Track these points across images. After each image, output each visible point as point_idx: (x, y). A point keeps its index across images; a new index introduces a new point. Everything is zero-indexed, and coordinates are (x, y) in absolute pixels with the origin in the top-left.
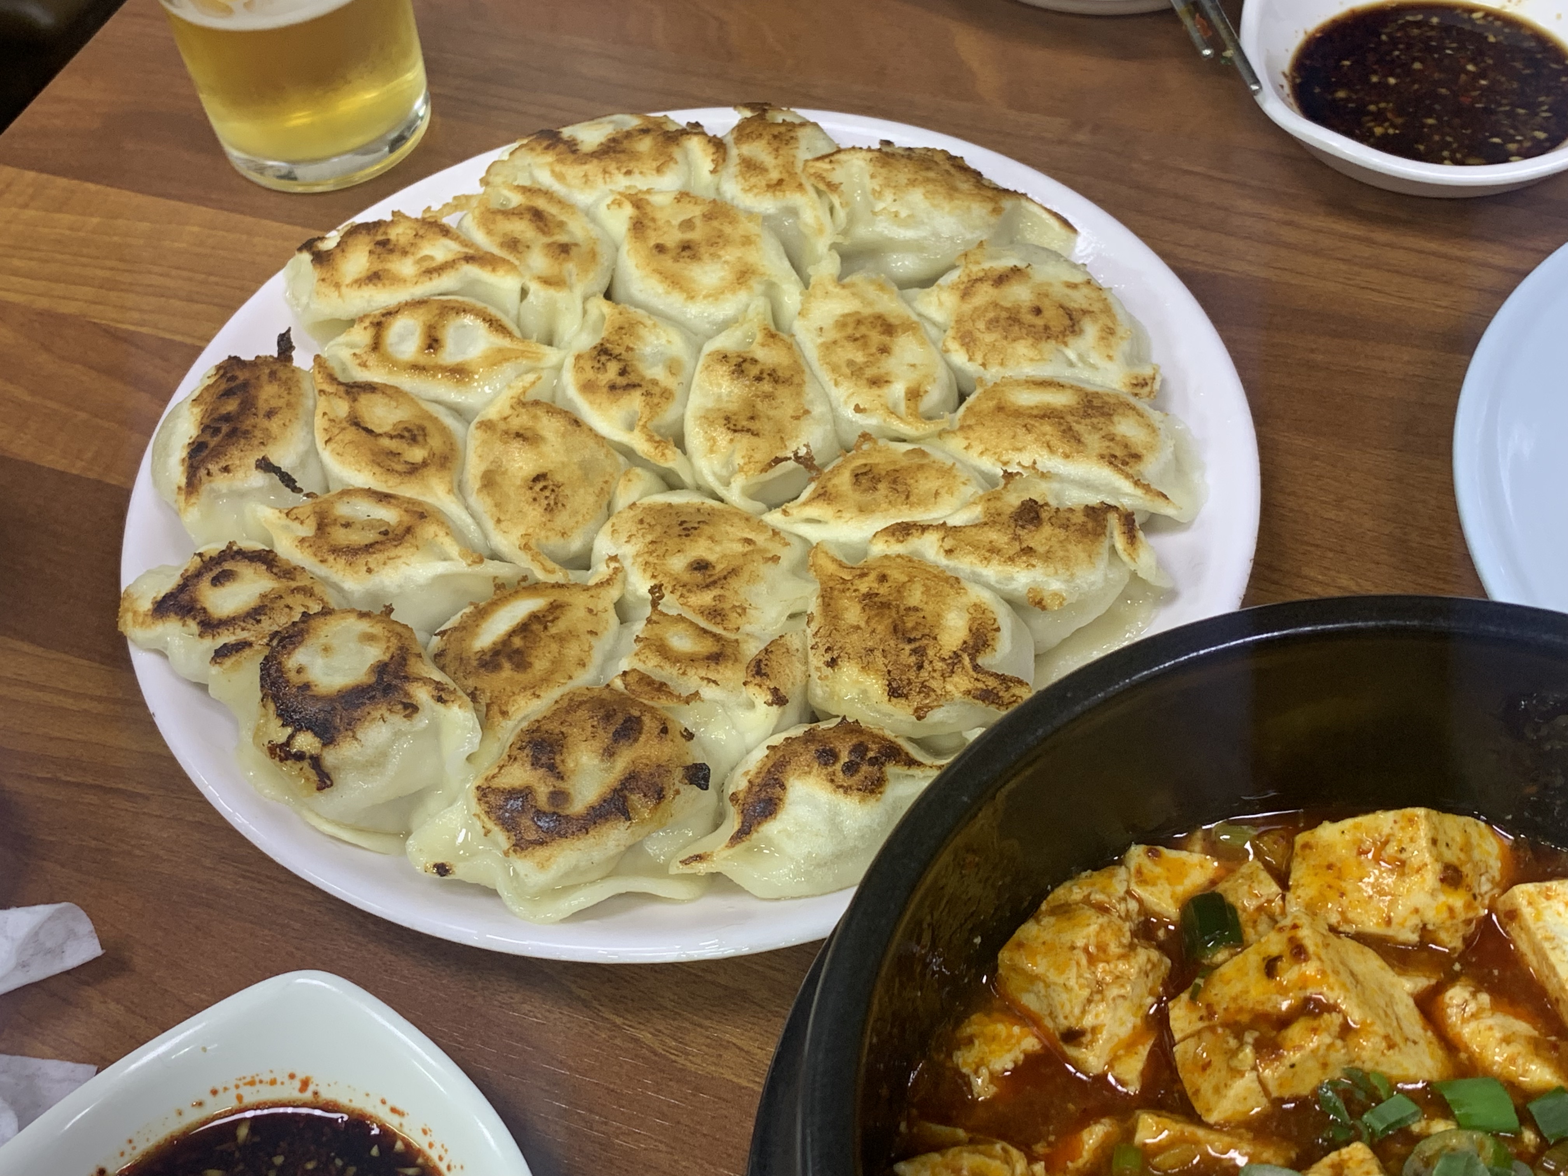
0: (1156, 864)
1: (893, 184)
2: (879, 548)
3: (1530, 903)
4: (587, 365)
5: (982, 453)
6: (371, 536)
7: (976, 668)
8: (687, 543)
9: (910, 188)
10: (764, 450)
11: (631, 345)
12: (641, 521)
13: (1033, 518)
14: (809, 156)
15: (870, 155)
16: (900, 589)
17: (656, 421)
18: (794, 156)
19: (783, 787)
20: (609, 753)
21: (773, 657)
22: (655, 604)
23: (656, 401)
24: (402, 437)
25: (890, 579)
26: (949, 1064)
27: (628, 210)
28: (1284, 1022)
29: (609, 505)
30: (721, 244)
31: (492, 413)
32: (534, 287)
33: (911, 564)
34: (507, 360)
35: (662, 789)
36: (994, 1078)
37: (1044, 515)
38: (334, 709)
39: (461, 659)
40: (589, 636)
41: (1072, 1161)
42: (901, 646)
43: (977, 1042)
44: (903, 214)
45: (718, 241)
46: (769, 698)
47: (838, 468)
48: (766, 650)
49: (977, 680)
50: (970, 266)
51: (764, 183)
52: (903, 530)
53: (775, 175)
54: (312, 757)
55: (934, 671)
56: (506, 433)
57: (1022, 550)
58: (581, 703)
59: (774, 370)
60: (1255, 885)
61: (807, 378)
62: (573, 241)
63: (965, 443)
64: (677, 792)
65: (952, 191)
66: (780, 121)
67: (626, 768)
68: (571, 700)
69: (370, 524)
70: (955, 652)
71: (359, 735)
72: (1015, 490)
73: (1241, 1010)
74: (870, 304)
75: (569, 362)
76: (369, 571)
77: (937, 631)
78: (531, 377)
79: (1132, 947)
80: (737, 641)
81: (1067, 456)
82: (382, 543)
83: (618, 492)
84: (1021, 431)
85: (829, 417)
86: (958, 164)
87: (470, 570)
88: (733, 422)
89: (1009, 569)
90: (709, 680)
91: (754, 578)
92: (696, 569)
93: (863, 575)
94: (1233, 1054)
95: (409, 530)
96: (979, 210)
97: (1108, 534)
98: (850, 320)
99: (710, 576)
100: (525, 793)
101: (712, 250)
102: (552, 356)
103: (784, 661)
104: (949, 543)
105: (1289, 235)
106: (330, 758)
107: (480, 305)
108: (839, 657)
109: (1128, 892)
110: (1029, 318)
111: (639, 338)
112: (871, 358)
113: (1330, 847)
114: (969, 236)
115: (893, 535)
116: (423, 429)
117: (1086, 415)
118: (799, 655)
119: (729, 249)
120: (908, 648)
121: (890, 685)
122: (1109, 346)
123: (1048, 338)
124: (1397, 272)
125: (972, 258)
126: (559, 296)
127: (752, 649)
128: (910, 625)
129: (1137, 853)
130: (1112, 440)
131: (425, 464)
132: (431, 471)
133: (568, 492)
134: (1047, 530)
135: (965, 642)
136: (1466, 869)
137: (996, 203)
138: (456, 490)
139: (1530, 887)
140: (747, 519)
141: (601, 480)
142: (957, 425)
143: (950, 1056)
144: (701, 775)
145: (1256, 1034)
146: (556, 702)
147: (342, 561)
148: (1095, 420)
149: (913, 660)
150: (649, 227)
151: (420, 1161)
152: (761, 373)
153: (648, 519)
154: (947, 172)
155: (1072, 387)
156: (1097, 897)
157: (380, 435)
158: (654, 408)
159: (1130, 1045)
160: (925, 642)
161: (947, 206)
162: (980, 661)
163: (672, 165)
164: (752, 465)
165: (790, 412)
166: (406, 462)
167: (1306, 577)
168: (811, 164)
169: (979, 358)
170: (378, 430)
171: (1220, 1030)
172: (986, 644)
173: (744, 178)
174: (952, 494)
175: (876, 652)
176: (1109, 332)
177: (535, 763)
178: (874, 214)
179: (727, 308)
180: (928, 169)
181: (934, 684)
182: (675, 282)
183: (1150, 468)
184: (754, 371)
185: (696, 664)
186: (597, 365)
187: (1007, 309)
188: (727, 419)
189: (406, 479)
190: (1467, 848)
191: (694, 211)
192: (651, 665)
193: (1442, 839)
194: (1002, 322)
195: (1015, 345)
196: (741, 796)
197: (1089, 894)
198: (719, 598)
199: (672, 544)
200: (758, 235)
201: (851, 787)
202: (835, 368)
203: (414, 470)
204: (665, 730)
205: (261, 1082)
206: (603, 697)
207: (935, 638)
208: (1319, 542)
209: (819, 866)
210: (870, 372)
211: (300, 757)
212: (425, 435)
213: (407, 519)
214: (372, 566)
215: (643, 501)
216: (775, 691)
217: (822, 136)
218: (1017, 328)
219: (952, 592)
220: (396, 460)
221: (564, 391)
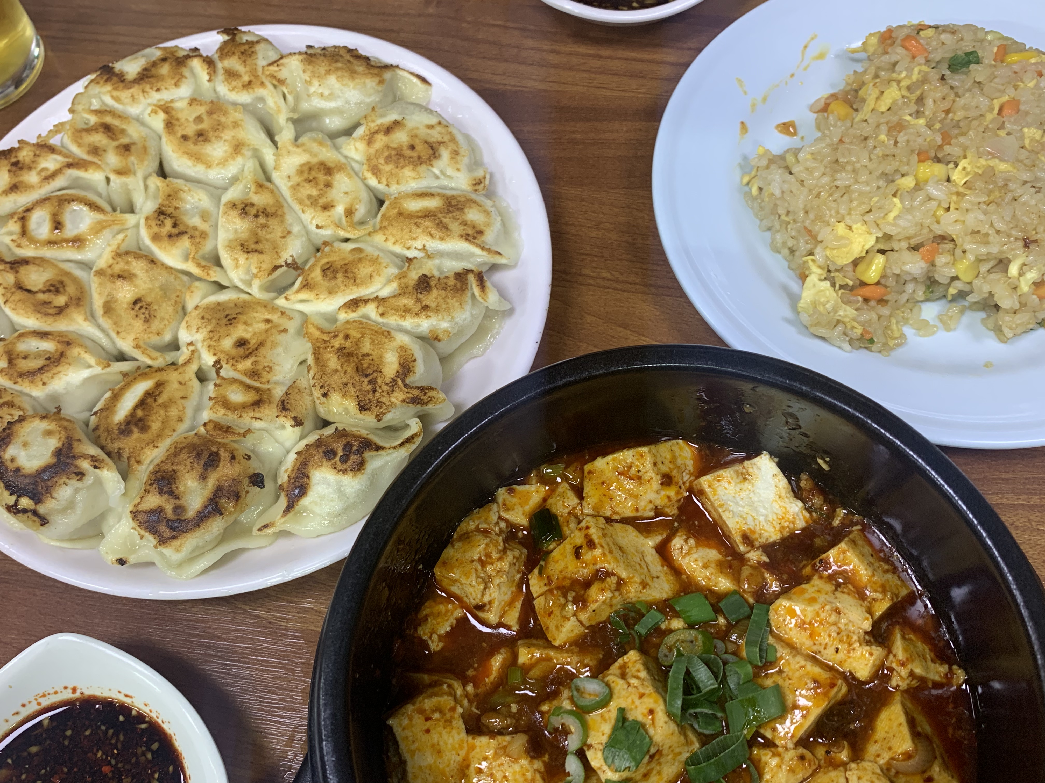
0: (513, 497)
1: (317, 75)
2: (343, 316)
3: (710, 486)
4: (153, 223)
5: (394, 243)
6: (40, 363)
7: (406, 386)
8: (232, 329)
9: (328, 76)
10: (267, 261)
11: (177, 206)
12: (203, 318)
13: (426, 287)
14: (264, 63)
15: (301, 57)
16: (357, 343)
17: (201, 253)
18: (256, 65)
19: (308, 477)
20: (203, 477)
21: (291, 396)
22: (218, 373)
23: (198, 240)
24: (49, 291)
25: (351, 337)
26: (416, 635)
27: (162, 116)
28: (587, 584)
29: (184, 308)
30: (221, 130)
31: (102, 263)
32: (112, 177)
33: (361, 326)
34: (104, 228)
35: (238, 493)
36: (440, 638)
37: (433, 283)
38: (36, 482)
39: (108, 431)
40: (182, 401)
41: (488, 677)
42: (362, 380)
43: (429, 620)
44: (326, 93)
45: (218, 127)
46: (293, 423)
47: (313, 266)
48: (286, 393)
49: (408, 392)
50: (369, 124)
51: (240, 85)
52: (354, 304)
53: (246, 78)
54: (31, 510)
55: (383, 392)
56: (112, 276)
57: (423, 308)
58: (182, 448)
59: (265, 209)
60: (565, 500)
61: (286, 210)
62: (132, 141)
63: (384, 238)
64: (247, 492)
65: (353, 73)
66: (245, 41)
67: (214, 485)
68: (176, 448)
69: (38, 355)
70: (392, 379)
71: (55, 495)
72: (415, 268)
73: (565, 578)
74: (315, 155)
75: (142, 222)
76: (44, 384)
77: (381, 367)
78: (121, 236)
79: (505, 550)
80: (269, 390)
81: (442, 239)
82: (48, 365)
83: (187, 300)
84: (414, 228)
85: (303, 232)
86: (354, 54)
87: (104, 371)
88: (246, 247)
89: (416, 320)
90: (256, 418)
91: (274, 345)
92: (238, 346)
93: (335, 336)
94: (563, 607)
95: (62, 354)
96: (371, 83)
97: (469, 287)
98: (306, 168)
99: (248, 349)
100: (159, 511)
101: (216, 134)
102: (131, 219)
103: (298, 398)
104: (381, 310)
105: (554, 59)
106: (42, 509)
107: (82, 193)
108: (328, 391)
109: (500, 518)
110: (408, 153)
111: (181, 200)
112: (321, 192)
113: (602, 472)
114: (368, 100)
115: (349, 307)
116: (61, 282)
117: (449, 212)
118: (307, 390)
119: (226, 132)
120: (366, 380)
121: (359, 404)
122: (457, 162)
123: (421, 164)
124: (616, 74)
125: (369, 119)
126: (129, 180)
127: (278, 392)
128: (365, 366)
129: (502, 493)
130: (466, 225)
131: (67, 305)
132: (72, 309)
133: (156, 307)
134: (435, 292)
135: (397, 372)
136: (674, 473)
137: (381, 77)
138: (90, 318)
139: (708, 477)
140: (265, 306)
141: (175, 295)
142: (378, 226)
143: (416, 630)
144: (259, 480)
145: (574, 594)
146: (168, 450)
147: (26, 381)
148: (454, 214)
149: (369, 387)
150: (175, 125)
151: (147, 719)
152: (258, 212)
153: (207, 316)
154: (349, 61)
155: (439, 194)
156: (483, 526)
157: (36, 292)
158: (197, 245)
159: (511, 604)
160: (375, 375)
161: (351, 84)
162: (408, 381)
163: (184, 80)
164: (262, 273)
165: (280, 234)
166: (55, 307)
167: (584, 275)
168: (266, 68)
169: (384, 180)
170: (34, 289)
171: (555, 592)
172: (409, 371)
173: (228, 83)
174: (380, 275)
175: (349, 385)
176: (456, 153)
177: (161, 492)
178: (309, 96)
179: (232, 169)
180: (337, 61)
181: (383, 399)
182: (198, 158)
183: (489, 237)
184: (253, 211)
185: (247, 410)
186: (159, 223)
187: (395, 149)
188: (242, 245)
189: (57, 318)
190: (673, 460)
191: (201, 110)
192: (220, 415)
193: (659, 460)
194: (394, 158)
195: (403, 170)
196: (285, 486)
197: (479, 525)
198: (255, 363)
199: (222, 331)
200: (241, 120)
201: (346, 470)
202: (301, 202)
203: (61, 311)
204: (233, 458)
205: (49, 694)
206: (194, 442)
207: (381, 372)
208: (589, 252)
209: (336, 516)
210: (322, 201)
211: (25, 511)
212: (64, 286)
213: (61, 347)
214: (45, 381)
215: (202, 303)
216: (295, 419)
217: (271, 47)
218: (402, 160)
219: (387, 340)
220: (48, 306)
221: (143, 241)
